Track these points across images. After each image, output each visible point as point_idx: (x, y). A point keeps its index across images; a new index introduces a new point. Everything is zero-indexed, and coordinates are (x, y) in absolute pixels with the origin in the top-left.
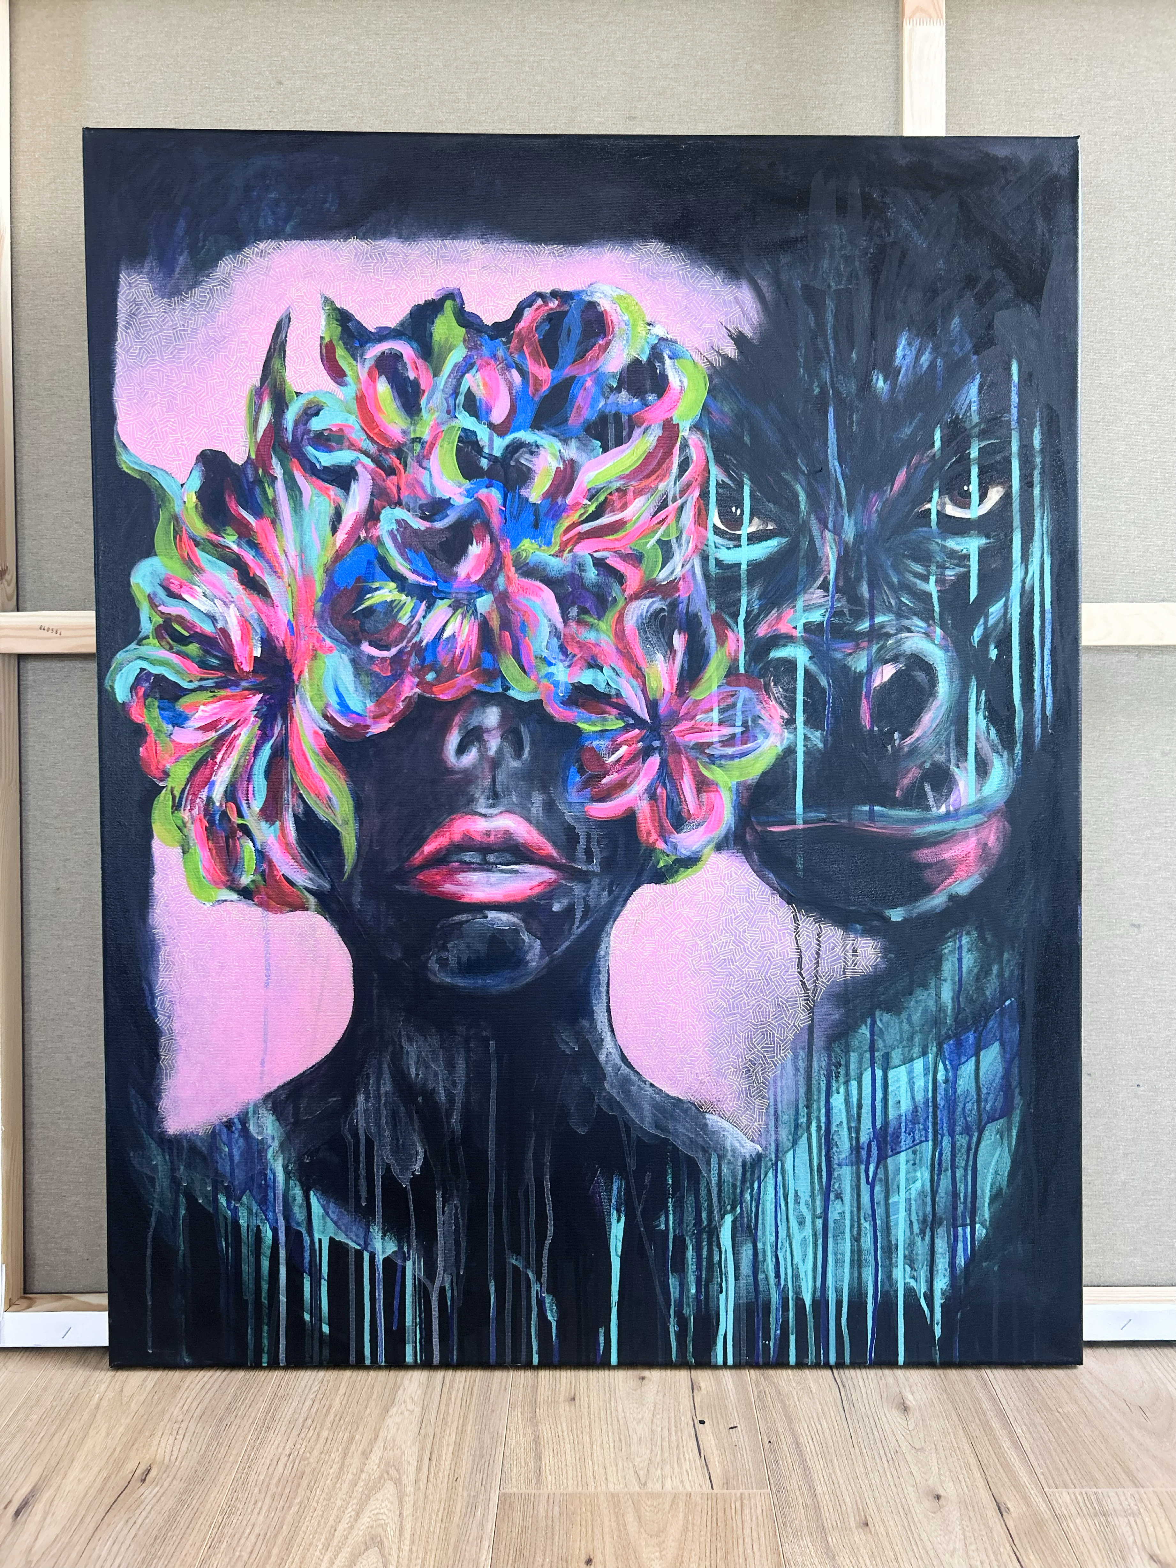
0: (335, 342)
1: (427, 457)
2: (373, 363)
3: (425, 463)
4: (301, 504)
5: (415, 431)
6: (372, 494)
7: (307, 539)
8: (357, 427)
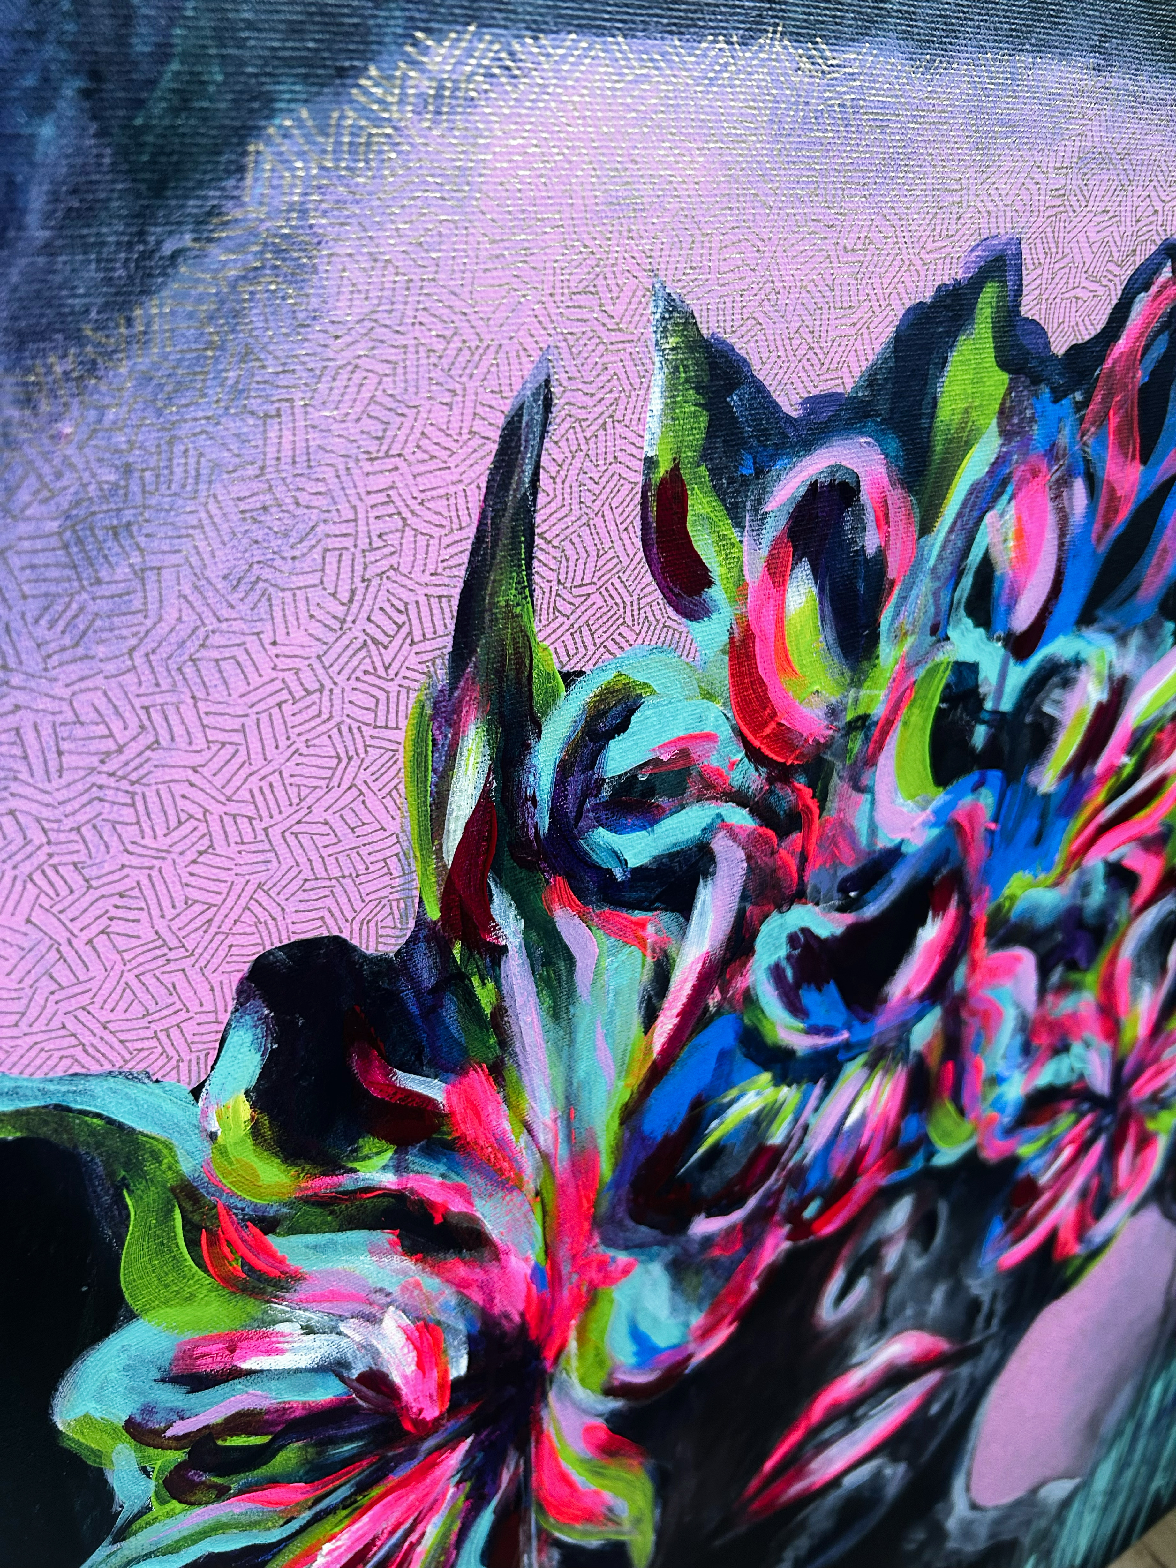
0: (686, 474)
1: (871, 761)
2: (782, 523)
3: (865, 781)
4: (571, 992)
5: (856, 701)
6: (744, 897)
7: (582, 1069)
8: (725, 732)
